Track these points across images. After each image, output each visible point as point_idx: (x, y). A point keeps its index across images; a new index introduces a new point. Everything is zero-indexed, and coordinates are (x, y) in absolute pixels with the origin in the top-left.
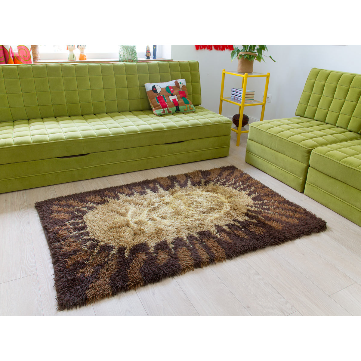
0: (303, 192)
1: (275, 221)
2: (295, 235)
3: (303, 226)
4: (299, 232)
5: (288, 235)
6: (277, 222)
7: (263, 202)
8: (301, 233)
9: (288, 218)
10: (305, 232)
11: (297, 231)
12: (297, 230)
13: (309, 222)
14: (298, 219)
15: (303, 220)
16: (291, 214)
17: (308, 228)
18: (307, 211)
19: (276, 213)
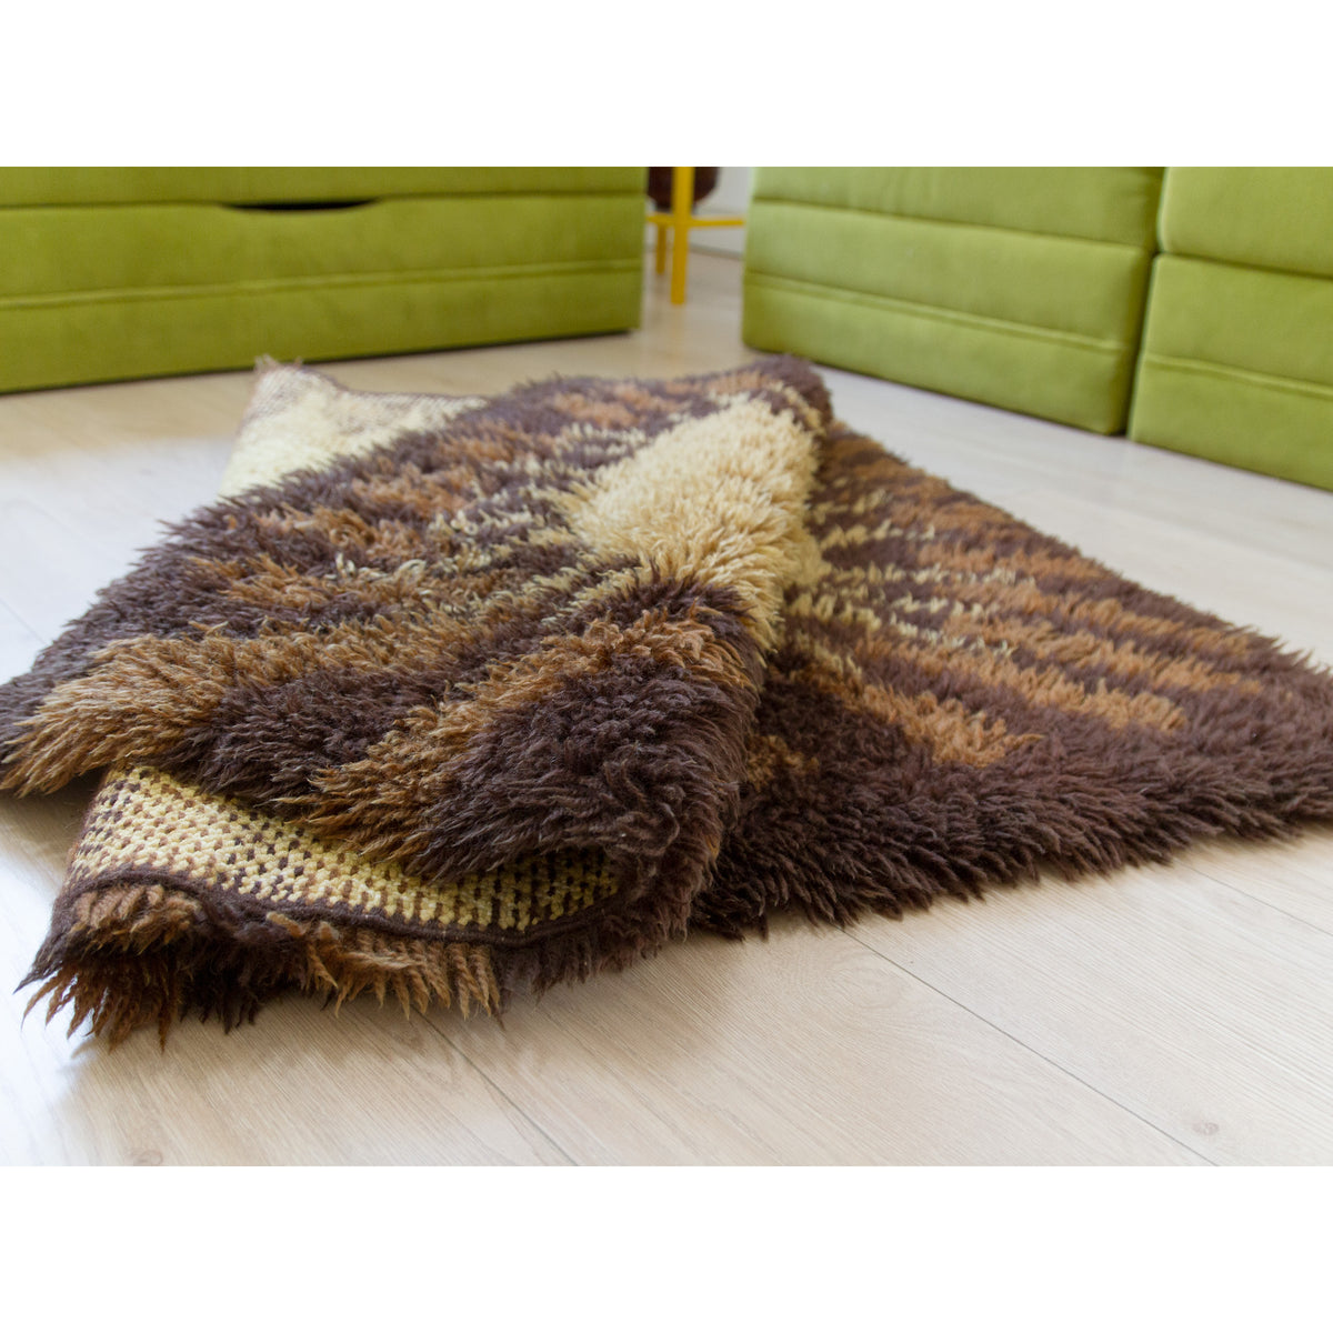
0: (1120, 431)
1: (950, 702)
2: (1112, 823)
3: (1217, 750)
4: (1160, 799)
5: (1030, 820)
6: (975, 708)
7: (909, 579)
8: (1183, 809)
9: (1090, 689)
10: (1230, 799)
11: (1145, 788)
12: (1142, 780)
13: (1289, 727)
14: (1181, 697)
15: (1225, 712)
16: (1126, 660)
17: (1270, 775)
18: (1285, 651)
19: (995, 644)
